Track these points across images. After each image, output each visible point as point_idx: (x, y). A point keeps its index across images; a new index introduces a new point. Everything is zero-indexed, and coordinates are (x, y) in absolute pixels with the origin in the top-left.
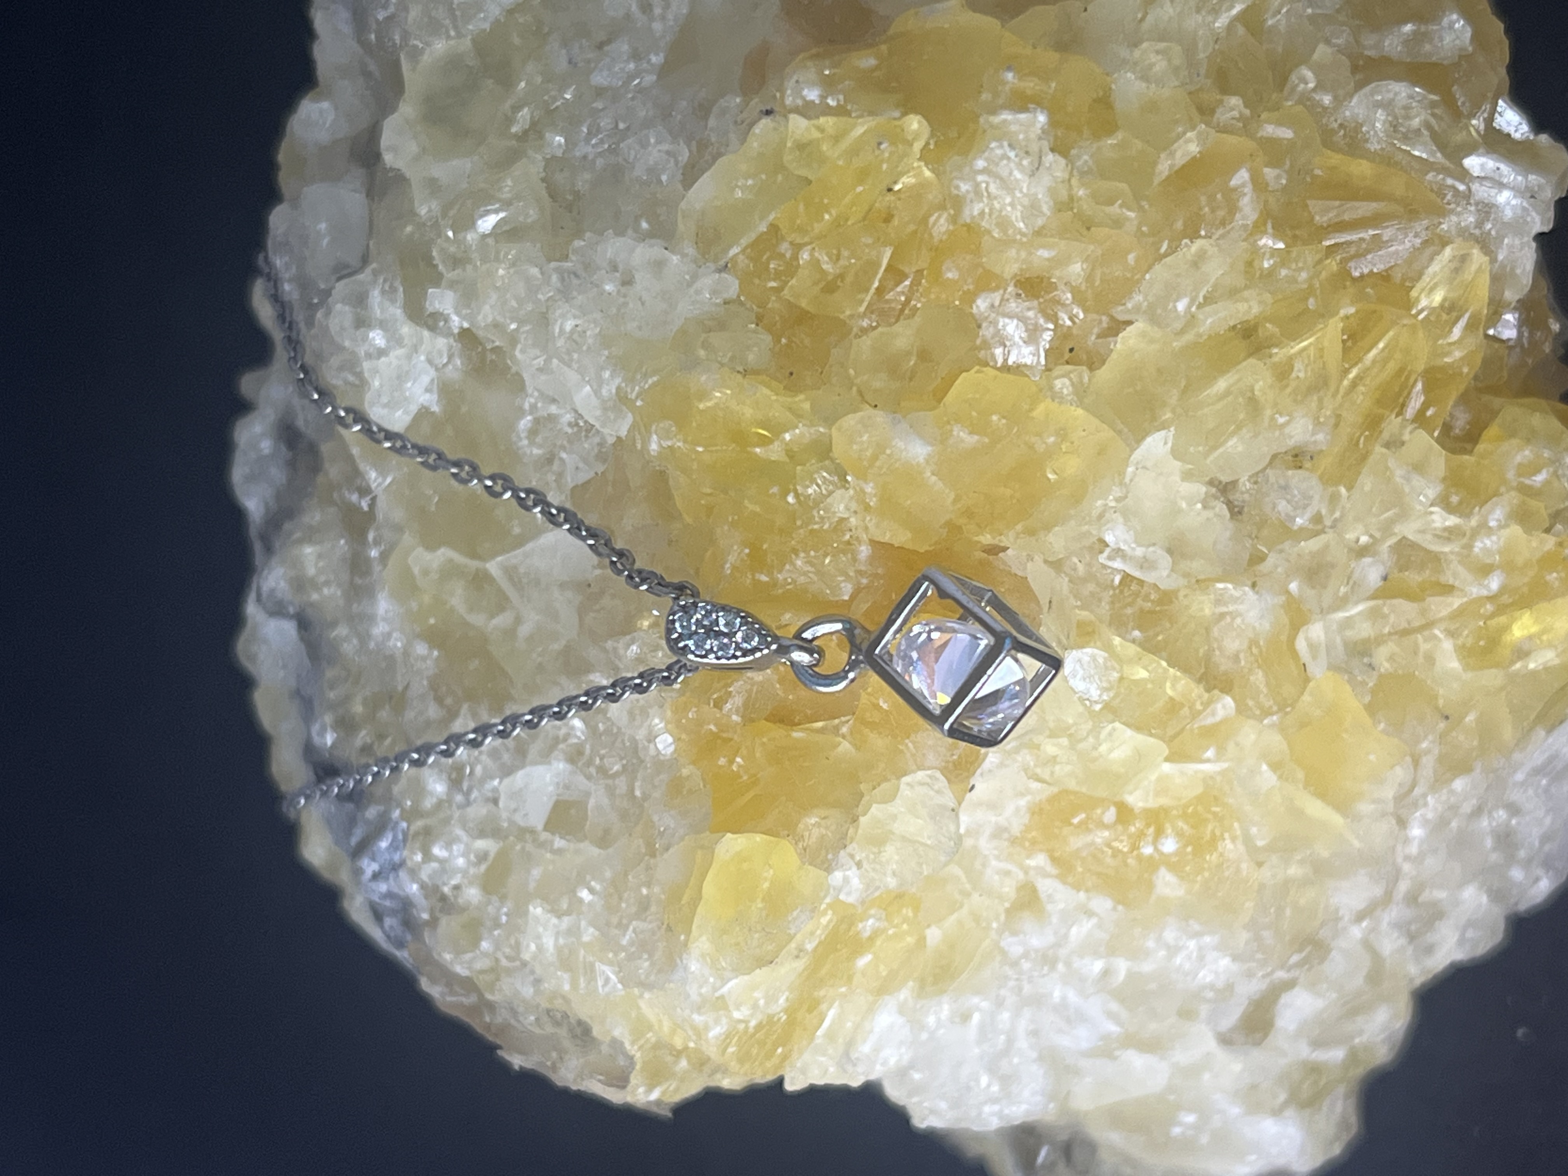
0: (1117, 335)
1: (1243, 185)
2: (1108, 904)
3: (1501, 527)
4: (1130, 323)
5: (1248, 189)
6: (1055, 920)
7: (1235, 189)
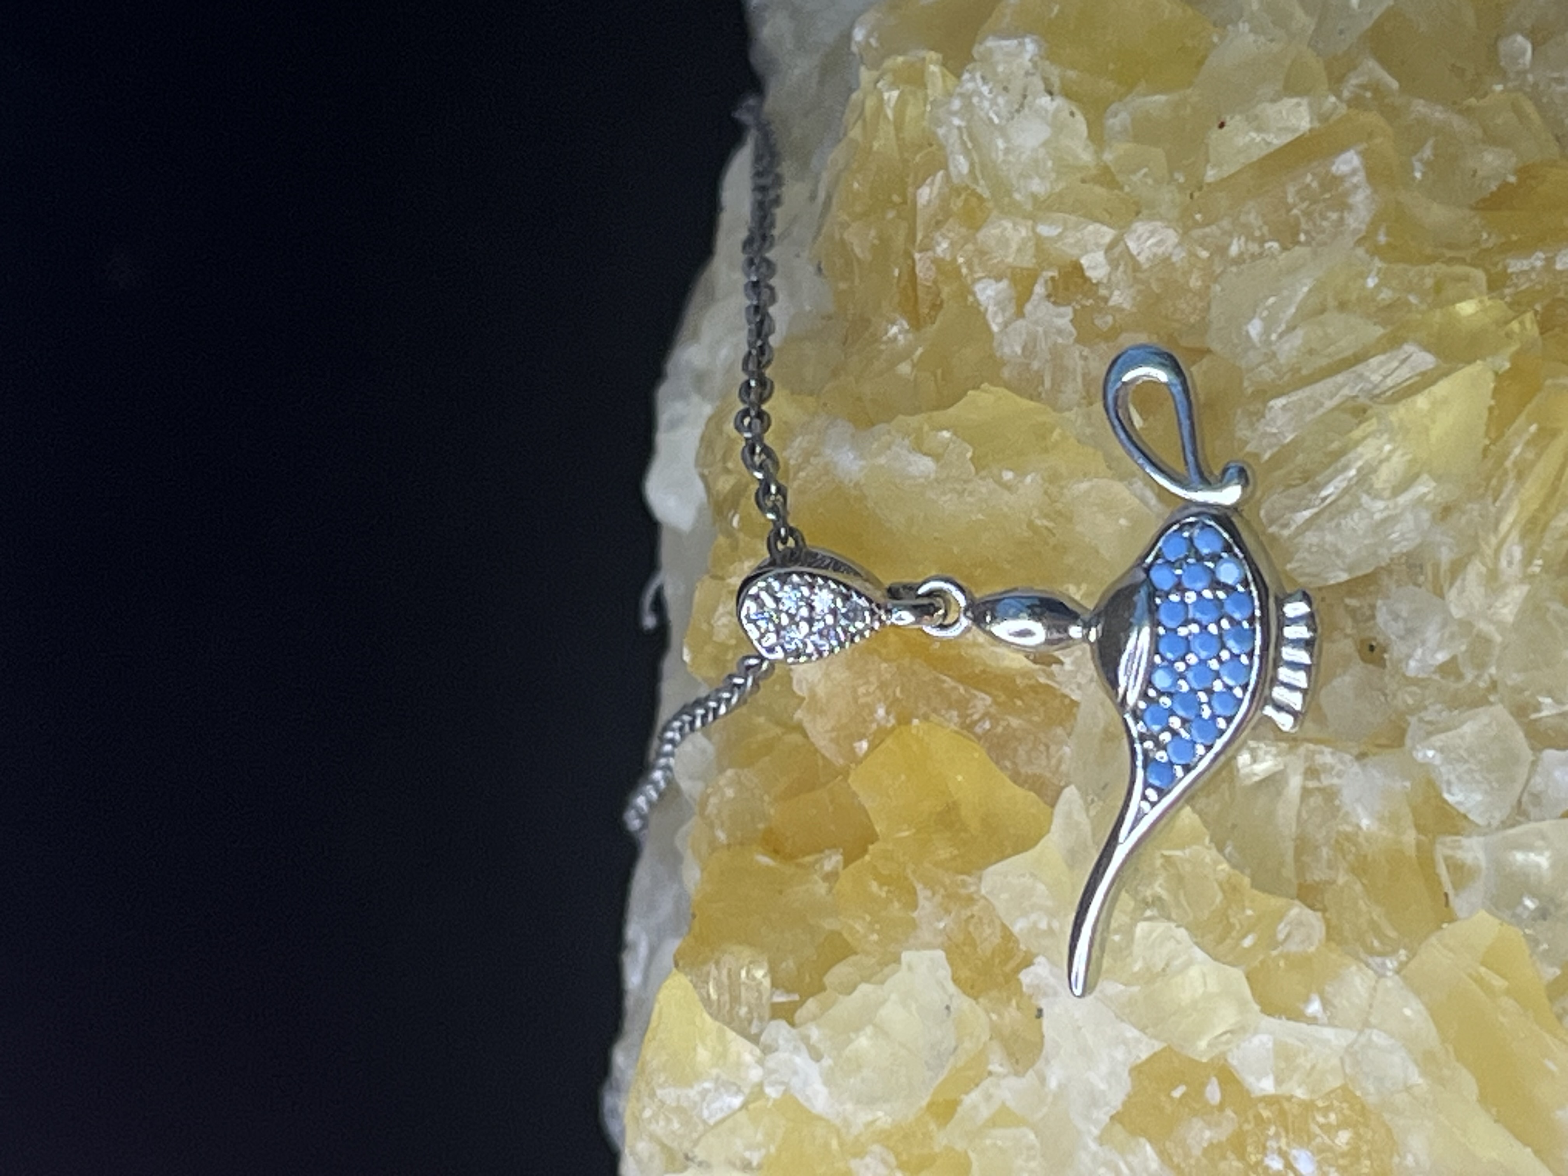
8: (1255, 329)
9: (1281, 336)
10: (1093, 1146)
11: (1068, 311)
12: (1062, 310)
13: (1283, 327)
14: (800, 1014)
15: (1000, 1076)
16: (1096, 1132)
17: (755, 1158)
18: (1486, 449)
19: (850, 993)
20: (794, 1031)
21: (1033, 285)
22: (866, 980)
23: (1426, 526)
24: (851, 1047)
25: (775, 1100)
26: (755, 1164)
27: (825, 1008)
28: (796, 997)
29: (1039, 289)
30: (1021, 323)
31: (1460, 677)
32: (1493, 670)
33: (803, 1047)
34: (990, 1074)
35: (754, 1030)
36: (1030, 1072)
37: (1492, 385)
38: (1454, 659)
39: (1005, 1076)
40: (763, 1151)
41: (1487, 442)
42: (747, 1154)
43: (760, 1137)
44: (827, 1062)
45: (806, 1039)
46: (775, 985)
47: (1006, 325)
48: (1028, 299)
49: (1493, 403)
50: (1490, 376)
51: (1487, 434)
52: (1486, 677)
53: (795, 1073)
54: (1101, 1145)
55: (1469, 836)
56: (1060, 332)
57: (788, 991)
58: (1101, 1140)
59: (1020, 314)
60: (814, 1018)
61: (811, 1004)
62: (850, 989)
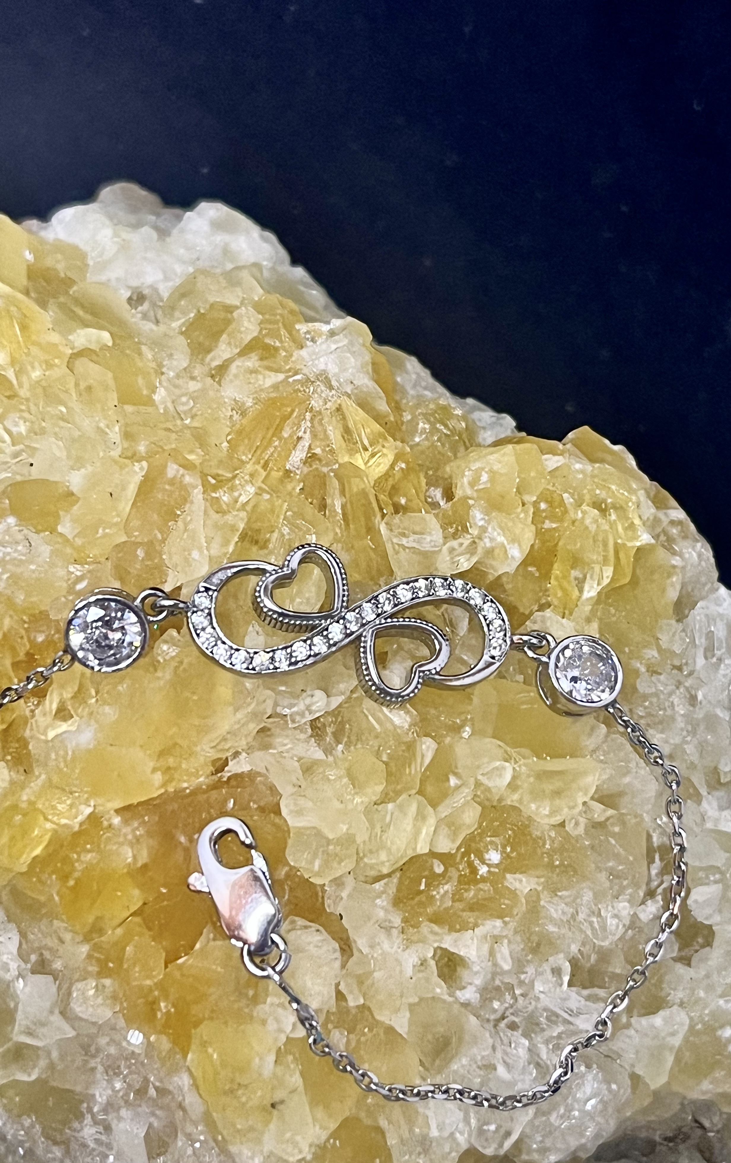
1: (178, 471)
2: (498, 923)
5: (182, 471)
7: (175, 477)
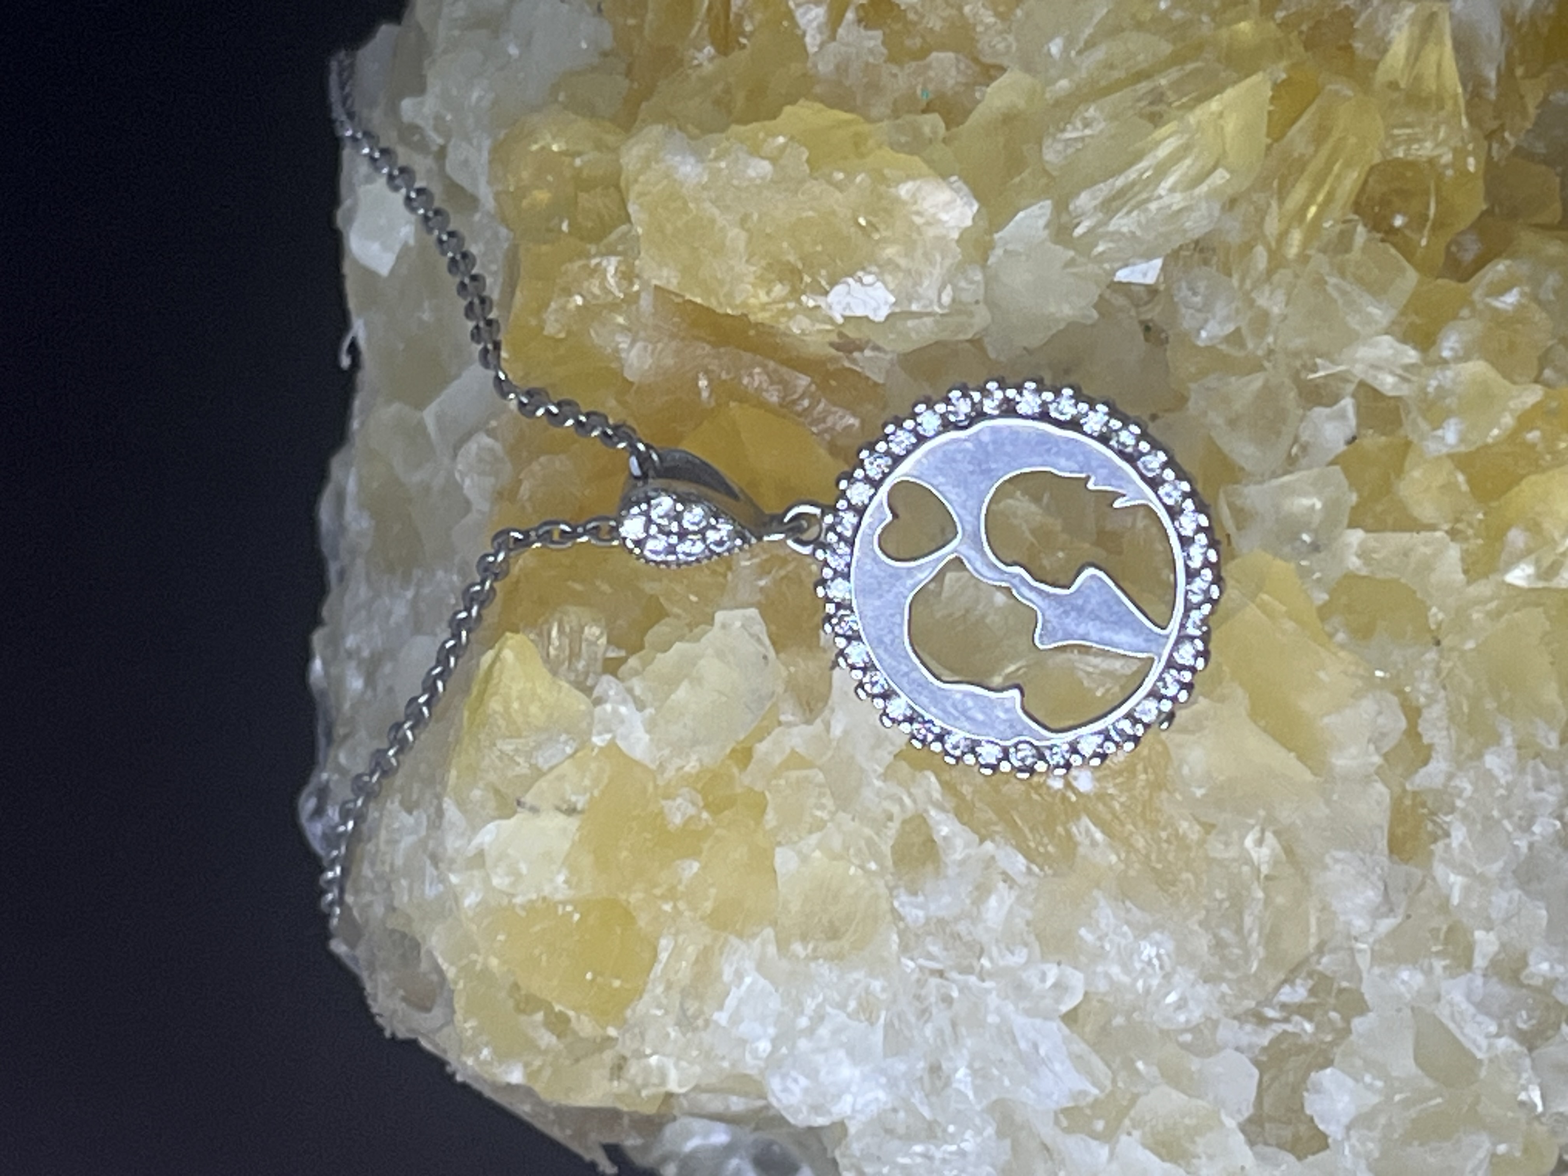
0: (988, 85)
3: (1458, 359)
4: (1002, 69)
6: (951, 872)
8: (1055, 48)
9: (1080, 53)
10: (878, 783)
11: (878, 34)
12: (870, 33)
13: (1082, 44)
14: (624, 669)
15: (790, 725)
16: (880, 770)
17: (581, 802)
18: (1269, 147)
19: (665, 651)
20: (621, 685)
21: (845, 11)
22: (681, 638)
23: (1216, 213)
24: (673, 697)
25: (601, 748)
26: (579, 806)
27: (645, 663)
28: (623, 653)
29: (850, 15)
30: (834, 44)
31: (1242, 345)
32: (1270, 339)
33: (629, 698)
34: (780, 723)
35: (589, 683)
36: (818, 721)
37: (1270, 94)
38: (1238, 330)
39: (796, 725)
40: (588, 795)
41: (1269, 141)
42: (574, 798)
43: (587, 782)
44: (650, 711)
45: (630, 691)
46: (609, 642)
47: (822, 46)
48: (839, 25)
49: (1271, 108)
50: (1269, 85)
51: (1268, 135)
52: (1264, 345)
53: (622, 722)
54: (884, 781)
55: (1246, 485)
56: (871, 51)
57: (619, 647)
58: (885, 777)
59: (833, 37)
60: (636, 673)
61: (633, 662)
62: (666, 647)
